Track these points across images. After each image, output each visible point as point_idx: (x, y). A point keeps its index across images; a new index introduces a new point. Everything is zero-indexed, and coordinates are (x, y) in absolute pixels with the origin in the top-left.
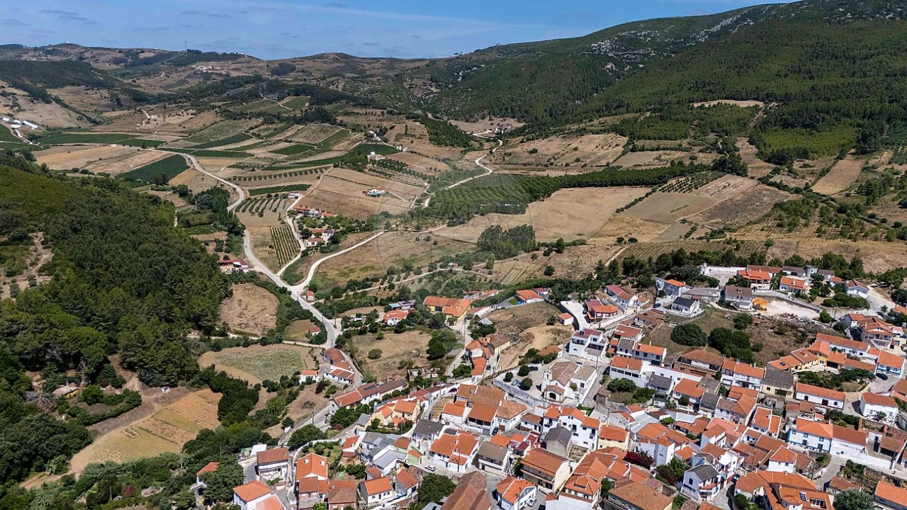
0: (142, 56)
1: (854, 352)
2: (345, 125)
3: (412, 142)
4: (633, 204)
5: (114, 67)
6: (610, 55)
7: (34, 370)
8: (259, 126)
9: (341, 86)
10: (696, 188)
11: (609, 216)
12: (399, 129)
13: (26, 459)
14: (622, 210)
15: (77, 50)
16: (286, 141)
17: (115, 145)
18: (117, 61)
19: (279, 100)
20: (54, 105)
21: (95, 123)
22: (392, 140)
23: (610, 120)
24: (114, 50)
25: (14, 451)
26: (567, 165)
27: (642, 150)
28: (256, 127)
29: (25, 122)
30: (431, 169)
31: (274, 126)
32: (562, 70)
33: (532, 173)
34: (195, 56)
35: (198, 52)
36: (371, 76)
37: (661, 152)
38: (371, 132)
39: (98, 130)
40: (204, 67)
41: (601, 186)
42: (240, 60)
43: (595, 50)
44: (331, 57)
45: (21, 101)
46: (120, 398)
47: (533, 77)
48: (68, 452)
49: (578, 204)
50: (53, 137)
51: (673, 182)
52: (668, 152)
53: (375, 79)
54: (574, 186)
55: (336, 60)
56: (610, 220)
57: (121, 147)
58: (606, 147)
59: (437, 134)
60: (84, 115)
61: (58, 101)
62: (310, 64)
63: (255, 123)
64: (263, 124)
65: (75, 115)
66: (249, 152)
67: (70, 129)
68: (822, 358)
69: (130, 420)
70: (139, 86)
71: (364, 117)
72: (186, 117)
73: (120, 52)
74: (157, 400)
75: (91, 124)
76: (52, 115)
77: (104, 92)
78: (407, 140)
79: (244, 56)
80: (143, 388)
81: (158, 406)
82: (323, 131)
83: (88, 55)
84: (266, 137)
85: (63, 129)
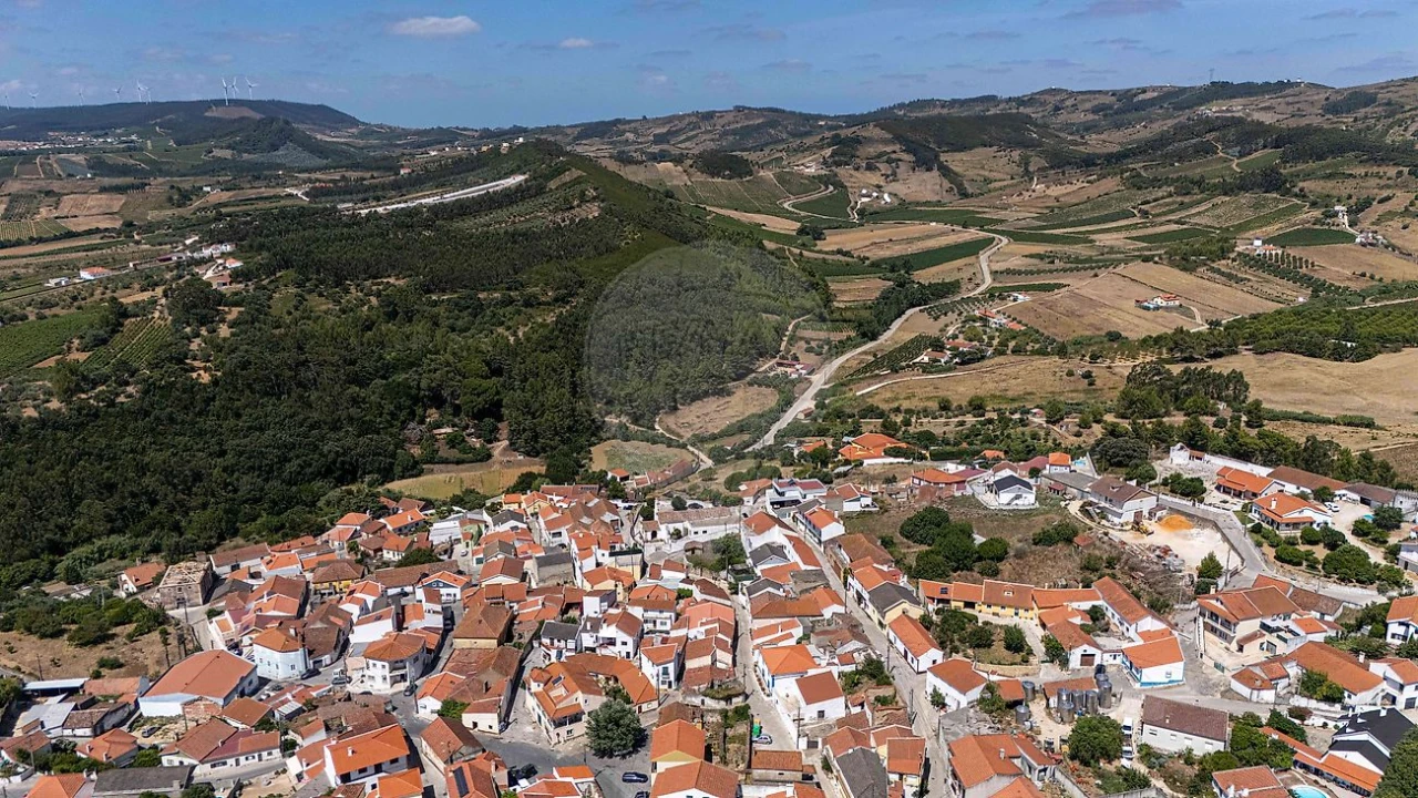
0: (1141, 97)
1: (1122, 624)
2: (1304, 196)
3: (1405, 228)
5: (1091, 117)
7: (438, 408)
8: (1163, 198)
12: (1400, 201)
15: (1058, 98)
16: (1176, 223)
17: (934, 224)
18: (1095, 110)
19: (1240, 157)
20: (935, 173)
21: (965, 195)
22: (1366, 225)
24: (1106, 93)
28: (1155, 200)
29: (885, 196)
30: (1364, 275)
31: (1187, 199)
35: (1225, 85)
38: (1339, 208)
40: (1212, 110)
42: (1288, 91)
45: (902, 170)
50: (904, 211)
57: (941, 226)
60: (960, 185)
61: (945, 171)
63: (1160, 194)
64: (1170, 195)
65: (947, 184)
66: (1093, 237)
67: (927, 203)
68: (1036, 609)
69: (464, 470)
70: (1086, 144)
72: (1079, 185)
73: (1113, 95)
74: (501, 463)
75: (958, 197)
76: (922, 186)
77: (1016, 155)
78: (1397, 223)
79: (1298, 84)
80: (505, 449)
81: (496, 467)
82: (1256, 206)
83: (1069, 103)
84: (1154, 216)
85: (918, 204)
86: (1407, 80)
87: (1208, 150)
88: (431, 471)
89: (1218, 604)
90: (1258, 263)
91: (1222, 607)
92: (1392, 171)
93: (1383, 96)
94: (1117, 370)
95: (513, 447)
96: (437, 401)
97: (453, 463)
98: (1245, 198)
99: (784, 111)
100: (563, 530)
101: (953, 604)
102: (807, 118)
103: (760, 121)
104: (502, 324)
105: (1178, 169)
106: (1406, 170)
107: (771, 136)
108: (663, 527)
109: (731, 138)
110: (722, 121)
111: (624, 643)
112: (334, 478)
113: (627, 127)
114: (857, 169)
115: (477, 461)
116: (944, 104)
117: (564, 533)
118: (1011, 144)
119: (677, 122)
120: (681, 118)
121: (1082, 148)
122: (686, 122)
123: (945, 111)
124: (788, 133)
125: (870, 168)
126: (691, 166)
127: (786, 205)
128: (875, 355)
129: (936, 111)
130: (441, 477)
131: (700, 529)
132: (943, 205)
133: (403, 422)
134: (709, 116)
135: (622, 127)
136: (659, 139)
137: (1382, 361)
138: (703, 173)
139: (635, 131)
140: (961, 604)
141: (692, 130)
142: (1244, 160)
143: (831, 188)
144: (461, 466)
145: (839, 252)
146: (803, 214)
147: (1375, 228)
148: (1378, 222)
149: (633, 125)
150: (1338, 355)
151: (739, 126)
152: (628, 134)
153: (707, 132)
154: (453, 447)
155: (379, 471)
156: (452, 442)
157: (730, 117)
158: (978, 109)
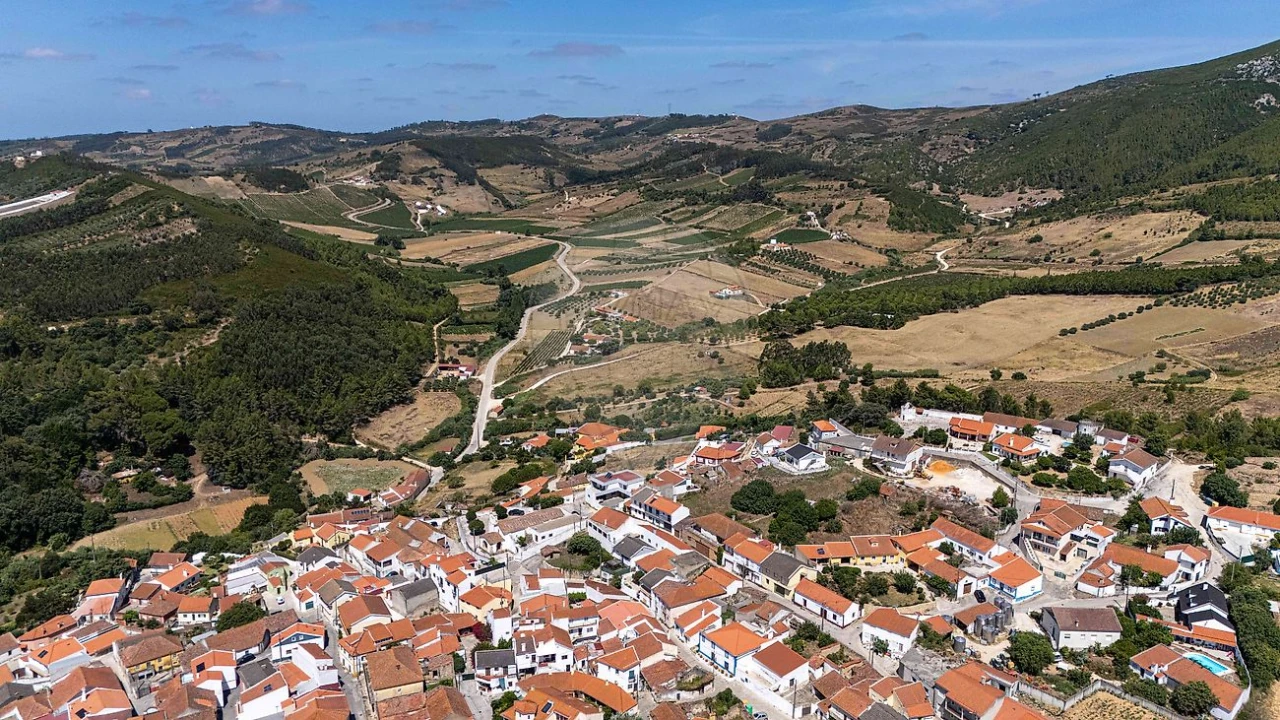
0: (619, 125)
1: (972, 554)
2: (782, 205)
3: (859, 226)
4: (1103, 323)
5: (583, 140)
6: (1269, 81)
7: (110, 450)
8: (678, 208)
9: (828, 152)
10: (1242, 302)
11: (1041, 338)
12: (851, 207)
13: (23, 529)
14: (1073, 331)
15: (552, 123)
16: (696, 227)
17: (499, 232)
18: (587, 134)
19: (723, 174)
20: (477, 187)
21: (509, 207)
22: (832, 225)
23: (1197, 189)
24: (591, 120)
25: (12, 519)
26: (1071, 261)
27: (1221, 237)
28: (673, 209)
29: (439, 208)
30: (851, 263)
31: (696, 208)
32: (1169, 111)
33: (1002, 272)
34: (678, 121)
35: (681, 117)
36: (890, 135)
37: (1251, 242)
38: (809, 213)
39: (508, 215)
40: (677, 136)
41: (1075, 293)
42: (728, 123)
43: (1241, 75)
44: (848, 112)
45: (446, 184)
46: (169, 490)
47: (1116, 124)
48: (76, 533)
49: (1008, 320)
50: (460, 222)
51: (1207, 290)
52: (1266, 241)
53: (892, 139)
54: (1032, 293)
55: (853, 115)
56: (1038, 346)
57: (506, 234)
58: (1162, 234)
59: (901, 215)
60: (503, 198)
61: (486, 186)
62: (815, 122)
63: (675, 205)
64: (683, 205)
65: (492, 198)
66: (638, 241)
67: (479, 214)
68: (902, 554)
69: (168, 514)
70: (591, 163)
71: (817, 192)
72: (606, 198)
73: (597, 122)
74: (207, 500)
75: (503, 209)
76: (469, 199)
77: (541, 171)
78: (853, 224)
79: (734, 118)
80: (205, 485)
81: (203, 505)
82: (750, 213)
83: (562, 128)
84: (677, 222)
85: (471, 215)
86: (808, 116)
87: (696, 169)
88: (125, 521)
89: (1041, 526)
90: (778, 257)
91: (1045, 528)
92: (837, 185)
93: (796, 128)
94: (735, 349)
95: (214, 480)
96: (109, 441)
97: (149, 507)
98: (741, 207)
99: (303, 129)
100: (393, 558)
101: (833, 561)
102: (328, 135)
103: (281, 136)
104: (151, 351)
105: (679, 185)
106: (846, 183)
107: (295, 151)
108: (507, 538)
109: (252, 153)
110: (239, 136)
111: (565, 657)
112: (9, 545)
113: (131, 140)
114: (404, 183)
115: (179, 501)
116: (453, 126)
117: (395, 561)
118: (535, 162)
119: (188, 136)
120: (194, 132)
121: (589, 167)
122: (200, 135)
123: (456, 132)
124: (311, 148)
125: (416, 182)
126: (243, 180)
127: (350, 217)
128: (525, 353)
129: (449, 132)
130: (142, 524)
131: (546, 534)
132: (495, 216)
133: (74, 470)
134: (224, 131)
135: (125, 141)
136: (171, 153)
137: (910, 327)
138: (257, 187)
139: (141, 144)
140: (839, 561)
141: (207, 144)
142: (726, 176)
143: (388, 201)
144: (160, 510)
145: (428, 260)
146: (370, 225)
147: (839, 228)
148: (839, 223)
149: (137, 138)
150: (883, 325)
151: (259, 141)
152: (134, 148)
153: (223, 147)
154: (145, 490)
155: (65, 529)
156: (142, 485)
157: (248, 133)
158: (486, 130)
